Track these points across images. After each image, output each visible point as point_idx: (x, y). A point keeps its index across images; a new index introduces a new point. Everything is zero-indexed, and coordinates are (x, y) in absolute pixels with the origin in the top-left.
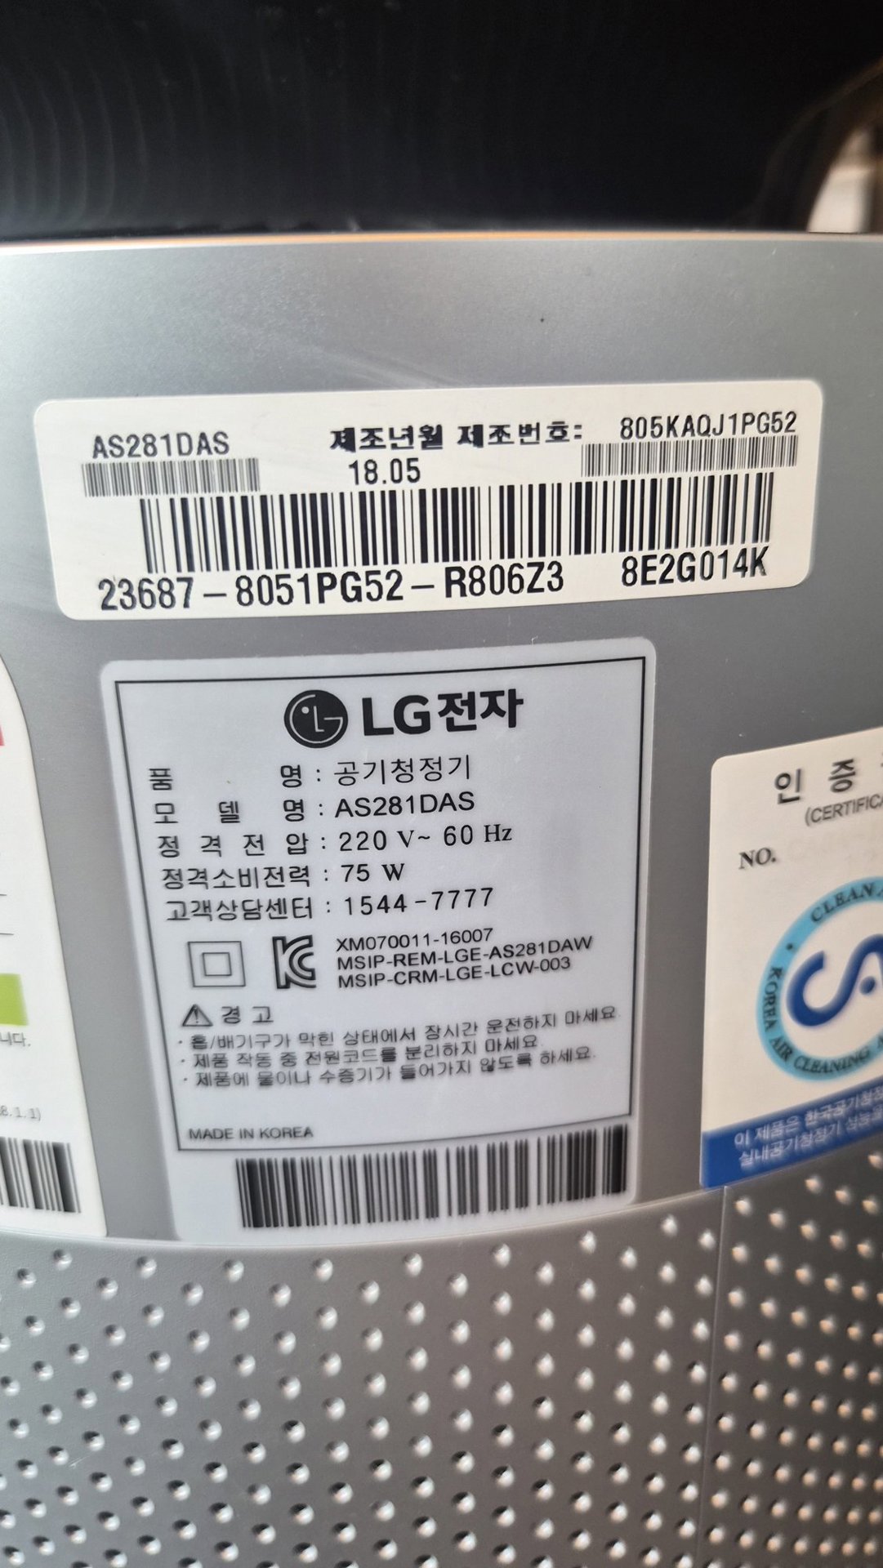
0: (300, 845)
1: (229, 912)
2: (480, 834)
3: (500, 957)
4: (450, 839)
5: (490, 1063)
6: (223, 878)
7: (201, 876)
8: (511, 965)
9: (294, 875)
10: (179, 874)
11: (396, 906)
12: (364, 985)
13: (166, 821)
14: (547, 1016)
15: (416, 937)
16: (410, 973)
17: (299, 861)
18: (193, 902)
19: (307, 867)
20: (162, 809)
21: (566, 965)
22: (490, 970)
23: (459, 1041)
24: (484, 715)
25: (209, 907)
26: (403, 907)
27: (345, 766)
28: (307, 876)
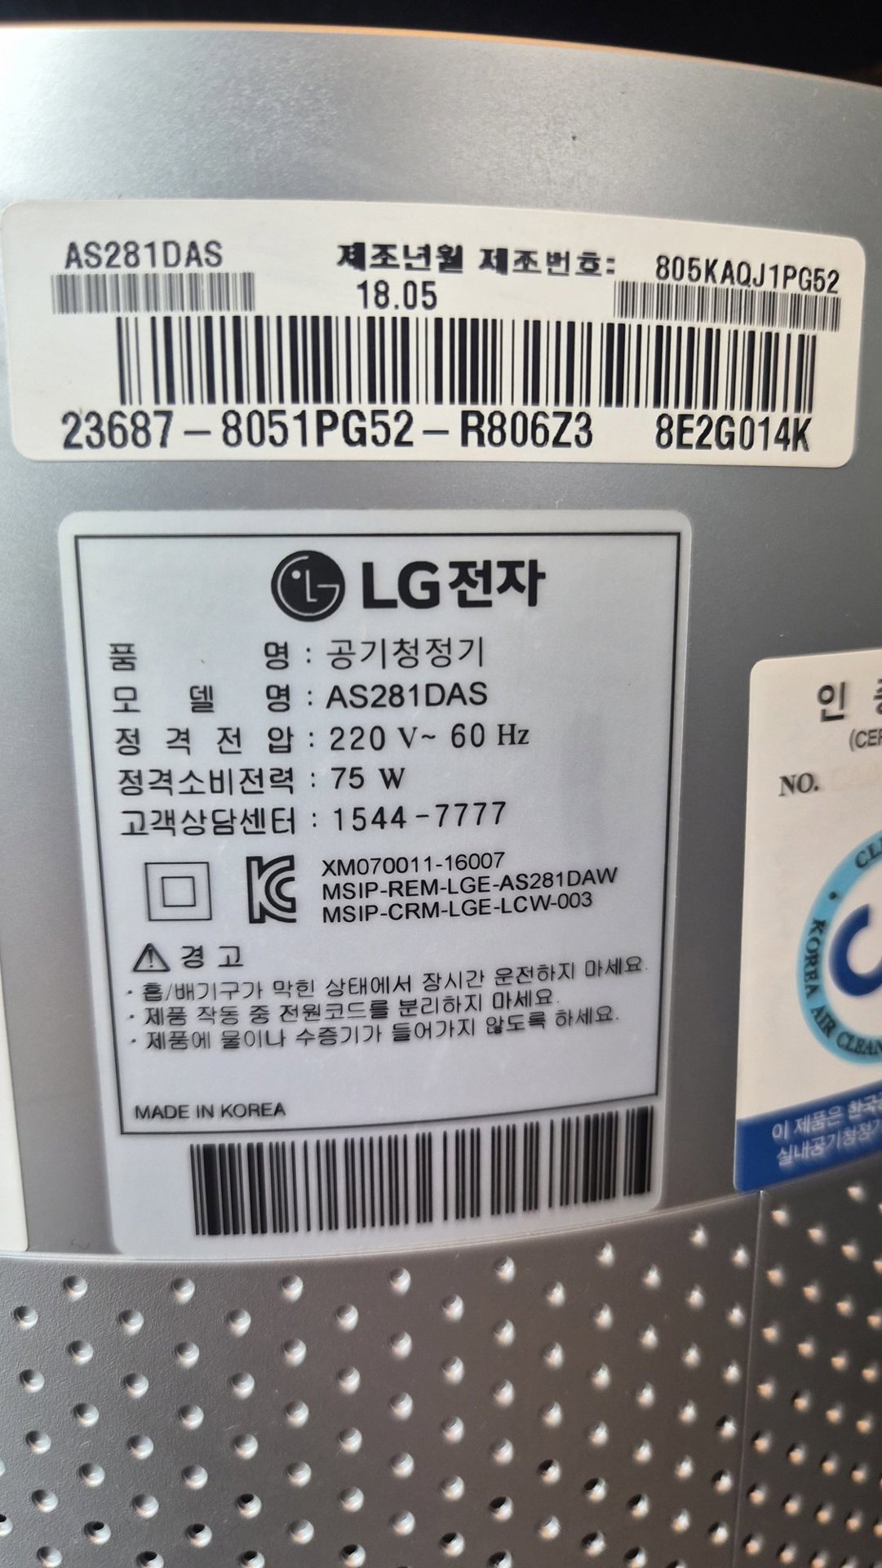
0: (284, 742)
1: (194, 825)
2: (492, 734)
3: (512, 889)
4: (459, 740)
5: (498, 1024)
6: (192, 781)
7: (164, 779)
8: (525, 899)
9: (276, 779)
10: (139, 777)
11: (393, 821)
12: (353, 920)
13: (126, 710)
14: (564, 965)
15: (415, 860)
16: (407, 905)
17: (282, 761)
18: (153, 812)
19: (291, 769)
20: (122, 694)
21: (587, 902)
22: (500, 905)
23: (462, 993)
24: (502, 589)
25: (172, 818)
26: (402, 823)
27: (339, 645)
28: (291, 780)
